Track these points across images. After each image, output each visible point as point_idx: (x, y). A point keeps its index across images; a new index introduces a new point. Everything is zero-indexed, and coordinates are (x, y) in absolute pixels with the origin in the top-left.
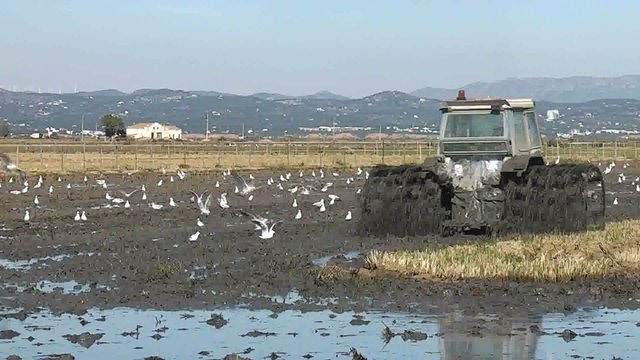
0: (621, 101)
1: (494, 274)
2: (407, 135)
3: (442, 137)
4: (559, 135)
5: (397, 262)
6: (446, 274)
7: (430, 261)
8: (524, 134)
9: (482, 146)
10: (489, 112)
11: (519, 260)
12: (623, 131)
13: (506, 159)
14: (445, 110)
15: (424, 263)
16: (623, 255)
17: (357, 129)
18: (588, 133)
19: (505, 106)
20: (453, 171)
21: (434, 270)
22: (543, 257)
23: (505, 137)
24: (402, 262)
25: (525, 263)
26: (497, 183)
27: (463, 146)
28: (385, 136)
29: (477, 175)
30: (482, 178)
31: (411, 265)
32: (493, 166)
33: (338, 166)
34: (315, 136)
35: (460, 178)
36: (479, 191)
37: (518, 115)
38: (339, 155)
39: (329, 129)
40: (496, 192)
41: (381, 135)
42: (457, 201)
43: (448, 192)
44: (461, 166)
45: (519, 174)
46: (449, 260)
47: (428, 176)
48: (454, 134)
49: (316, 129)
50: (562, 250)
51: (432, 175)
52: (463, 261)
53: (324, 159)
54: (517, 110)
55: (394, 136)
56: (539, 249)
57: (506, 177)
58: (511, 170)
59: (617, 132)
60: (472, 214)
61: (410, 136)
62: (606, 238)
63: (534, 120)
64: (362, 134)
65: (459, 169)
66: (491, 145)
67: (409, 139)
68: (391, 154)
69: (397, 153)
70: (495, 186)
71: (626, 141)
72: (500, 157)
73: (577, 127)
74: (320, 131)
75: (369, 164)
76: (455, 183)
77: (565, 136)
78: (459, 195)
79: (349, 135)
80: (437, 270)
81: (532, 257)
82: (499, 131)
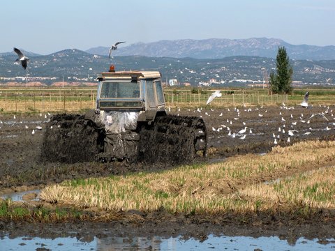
0: (249, 58)
1: (147, 208)
2: (84, 83)
3: (99, 97)
4: (200, 83)
5: (73, 198)
6: (110, 208)
7: (99, 197)
8: (154, 96)
9: (126, 104)
10: (130, 81)
11: (166, 196)
12: (250, 81)
13: (141, 112)
14: (101, 79)
15: (93, 199)
16: (245, 191)
17: (45, 78)
18: (223, 82)
19: (141, 77)
20: (105, 120)
21: (101, 204)
22: (184, 193)
23: (141, 98)
24: (77, 198)
25: (170, 199)
26: (134, 128)
27: (113, 104)
28: (66, 84)
29: (121, 123)
30: (125, 125)
31: (83, 200)
32: (132, 117)
33: (30, 111)
34: (13, 84)
35: (110, 125)
36: (122, 133)
37: (150, 82)
38: (30, 102)
39: (23, 79)
40: (134, 134)
41: (63, 83)
42: (108, 141)
43: (102, 134)
44: (111, 117)
45: (150, 123)
46: (112, 196)
47: (89, 123)
48: (107, 95)
49: (13, 79)
50: (199, 187)
51: (91, 123)
52: (123, 198)
53: (19, 104)
54: (150, 80)
55: (74, 84)
56: (182, 185)
57: (140, 125)
58: (144, 120)
59: (245, 81)
60: (118, 149)
61: (86, 84)
62: (233, 176)
63: (160, 85)
64: (49, 83)
65: (109, 118)
66: (131, 103)
67: (85, 86)
68: (71, 100)
69: (75, 99)
70: (133, 131)
71: (252, 88)
72: (138, 111)
73: (215, 78)
74: (16, 80)
75: (54, 110)
76: (107, 128)
77: (205, 84)
78: (109, 136)
79: (38, 83)
80: (103, 205)
81: (176, 192)
82: (137, 93)
